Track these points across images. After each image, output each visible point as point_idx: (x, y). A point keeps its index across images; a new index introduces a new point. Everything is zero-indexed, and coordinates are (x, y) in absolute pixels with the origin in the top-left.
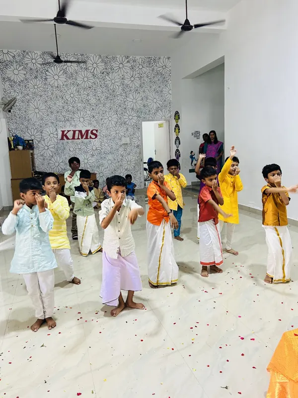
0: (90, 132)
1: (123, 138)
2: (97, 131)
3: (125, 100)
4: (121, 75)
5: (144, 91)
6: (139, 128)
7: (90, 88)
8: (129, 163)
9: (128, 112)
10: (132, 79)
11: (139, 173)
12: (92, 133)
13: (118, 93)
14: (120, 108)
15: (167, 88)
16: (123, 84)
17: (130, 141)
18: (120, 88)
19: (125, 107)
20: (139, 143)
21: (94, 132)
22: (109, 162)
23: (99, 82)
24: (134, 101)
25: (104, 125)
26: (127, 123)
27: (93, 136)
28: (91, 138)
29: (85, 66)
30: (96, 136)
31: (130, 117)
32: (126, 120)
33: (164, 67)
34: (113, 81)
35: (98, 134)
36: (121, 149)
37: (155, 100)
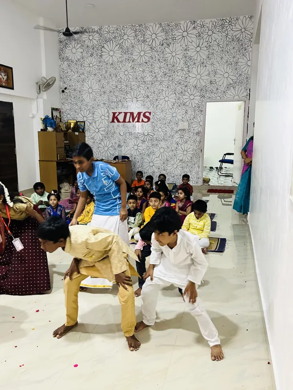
0: (142, 114)
1: (180, 123)
2: (150, 113)
3: (187, 75)
4: (184, 46)
5: (212, 64)
6: (203, 111)
7: (146, 63)
8: (185, 153)
9: (189, 90)
10: (198, 49)
11: (196, 165)
12: (144, 116)
13: (179, 68)
14: (180, 86)
15: (245, 58)
16: (186, 57)
17: (189, 126)
18: (182, 62)
19: (185, 84)
20: (199, 129)
21: (147, 114)
22: (162, 150)
23: (157, 56)
24: (199, 77)
25: (159, 106)
26: (187, 104)
27: (145, 120)
28: (143, 121)
29: (142, 38)
30: (149, 119)
31: (192, 97)
32: (185, 101)
33: (243, 30)
34: (174, 54)
35: (151, 117)
36: (177, 136)
37: (226, 76)
